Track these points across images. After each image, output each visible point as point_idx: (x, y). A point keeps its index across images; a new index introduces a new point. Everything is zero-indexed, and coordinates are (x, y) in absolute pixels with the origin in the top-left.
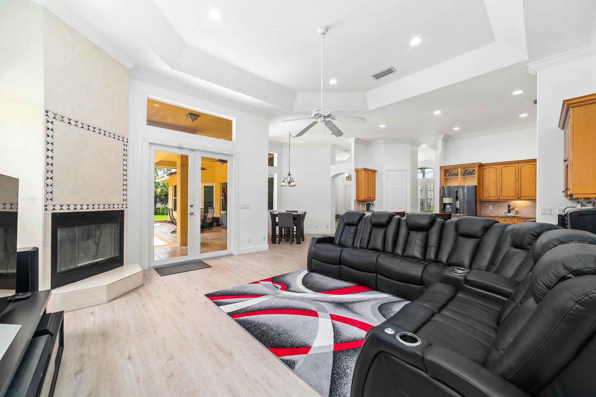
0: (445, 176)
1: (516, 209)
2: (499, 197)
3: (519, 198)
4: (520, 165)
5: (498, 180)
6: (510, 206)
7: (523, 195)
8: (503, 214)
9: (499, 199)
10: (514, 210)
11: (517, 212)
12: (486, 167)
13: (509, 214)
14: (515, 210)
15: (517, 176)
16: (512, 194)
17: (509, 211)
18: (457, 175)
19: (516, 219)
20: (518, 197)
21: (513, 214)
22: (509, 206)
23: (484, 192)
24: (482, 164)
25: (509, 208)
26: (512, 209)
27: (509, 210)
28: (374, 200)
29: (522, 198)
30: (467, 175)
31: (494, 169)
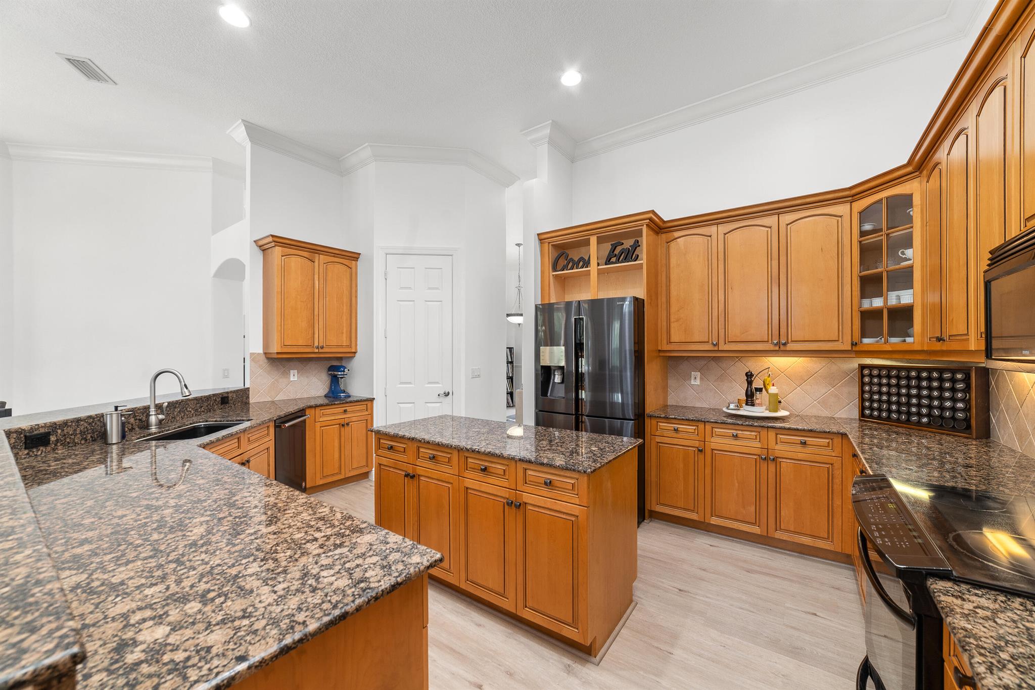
0: (555, 269)
1: (773, 390)
2: (717, 345)
3: (781, 348)
4: (787, 218)
5: (715, 279)
6: (752, 375)
7: (796, 334)
8: (732, 406)
9: (716, 348)
10: (767, 390)
11: (776, 403)
12: (677, 234)
13: (746, 411)
14: (770, 391)
15: (775, 263)
16: (759, 330)
17: (750, 398)
18: (587, 263)
19: (772, 434)
20: (778, 344)
21: (763, 409)
22: (749, 376)
23: (672, 325)
24: (664, 222)
25: (750, 383)
26: (760, 390)
27: (749, 393)
28: (355, 353)
29: (791, 346)
30: (618, 261)
31: (700, 238)
